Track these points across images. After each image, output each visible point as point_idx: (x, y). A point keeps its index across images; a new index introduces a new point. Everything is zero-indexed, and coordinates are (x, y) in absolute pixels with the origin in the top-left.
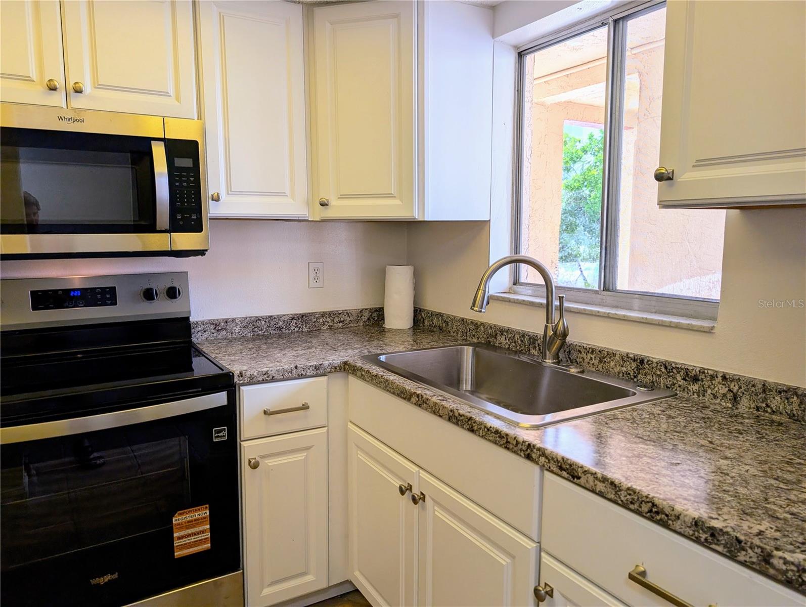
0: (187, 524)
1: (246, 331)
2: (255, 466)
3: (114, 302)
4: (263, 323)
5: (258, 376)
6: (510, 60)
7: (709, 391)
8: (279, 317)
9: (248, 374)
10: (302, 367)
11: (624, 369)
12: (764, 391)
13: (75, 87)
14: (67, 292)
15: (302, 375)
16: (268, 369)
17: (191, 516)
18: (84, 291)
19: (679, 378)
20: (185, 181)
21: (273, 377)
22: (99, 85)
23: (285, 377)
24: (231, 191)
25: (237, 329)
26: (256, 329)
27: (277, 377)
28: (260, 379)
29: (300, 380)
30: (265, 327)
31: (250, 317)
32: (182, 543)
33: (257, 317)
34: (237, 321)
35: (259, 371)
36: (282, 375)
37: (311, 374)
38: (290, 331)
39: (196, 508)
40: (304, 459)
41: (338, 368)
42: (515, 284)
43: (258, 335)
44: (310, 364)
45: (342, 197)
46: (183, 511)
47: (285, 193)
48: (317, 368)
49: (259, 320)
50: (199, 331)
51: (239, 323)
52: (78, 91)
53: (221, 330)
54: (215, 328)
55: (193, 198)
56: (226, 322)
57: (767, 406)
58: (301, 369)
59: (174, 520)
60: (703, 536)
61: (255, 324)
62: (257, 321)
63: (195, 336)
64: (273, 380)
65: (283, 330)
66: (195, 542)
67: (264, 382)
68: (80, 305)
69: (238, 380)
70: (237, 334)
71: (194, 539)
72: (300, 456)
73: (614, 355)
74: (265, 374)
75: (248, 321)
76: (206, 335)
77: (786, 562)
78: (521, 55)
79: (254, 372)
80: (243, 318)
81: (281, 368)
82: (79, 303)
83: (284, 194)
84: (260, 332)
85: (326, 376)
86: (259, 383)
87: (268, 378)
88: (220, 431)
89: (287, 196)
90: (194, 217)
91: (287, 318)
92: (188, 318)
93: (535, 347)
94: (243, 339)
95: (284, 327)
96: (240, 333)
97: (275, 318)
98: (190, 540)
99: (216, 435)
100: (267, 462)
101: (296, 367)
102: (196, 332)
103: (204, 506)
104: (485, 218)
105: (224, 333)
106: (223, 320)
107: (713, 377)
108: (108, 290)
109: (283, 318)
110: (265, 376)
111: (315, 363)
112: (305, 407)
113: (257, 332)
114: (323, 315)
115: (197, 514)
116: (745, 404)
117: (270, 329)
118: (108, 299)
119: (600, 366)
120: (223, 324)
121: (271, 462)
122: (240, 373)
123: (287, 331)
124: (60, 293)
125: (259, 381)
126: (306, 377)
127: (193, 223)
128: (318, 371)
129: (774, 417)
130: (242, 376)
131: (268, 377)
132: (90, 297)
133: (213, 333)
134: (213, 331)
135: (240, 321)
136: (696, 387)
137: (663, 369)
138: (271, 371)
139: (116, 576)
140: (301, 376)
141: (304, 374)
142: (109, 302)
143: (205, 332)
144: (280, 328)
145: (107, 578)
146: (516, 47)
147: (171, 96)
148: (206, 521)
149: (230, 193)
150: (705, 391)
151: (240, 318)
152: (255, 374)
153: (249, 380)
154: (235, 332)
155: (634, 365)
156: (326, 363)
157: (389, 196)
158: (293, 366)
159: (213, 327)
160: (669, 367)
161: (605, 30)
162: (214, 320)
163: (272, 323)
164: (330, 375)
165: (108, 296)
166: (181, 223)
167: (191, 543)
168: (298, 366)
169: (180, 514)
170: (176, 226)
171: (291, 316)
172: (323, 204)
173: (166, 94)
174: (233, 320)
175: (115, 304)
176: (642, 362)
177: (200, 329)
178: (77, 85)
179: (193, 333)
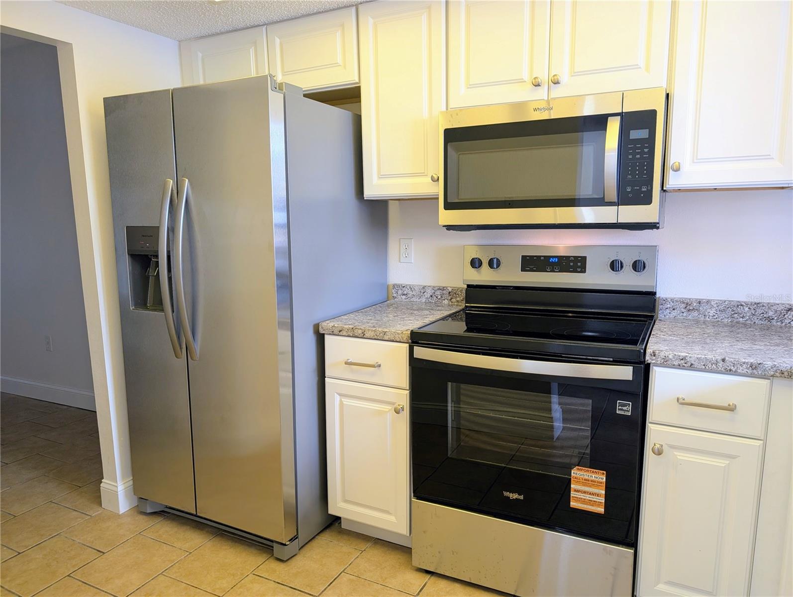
0: (583, 481)
1: (723, 315)
2: (659, 453)
3: (583, 270)
4: (747, 309)
5: (674, 359)
8: (770, 306)
9: (662, 354)
10: (731, 362)
13: (554, 79)
14: (547, 258)
15: (730, 370)
16: (687, 355)
17: (588, 476)
18: (560, 258)
20: (638, 153)
21: (692, 364)
22: (575, 73)
23: (707, 367)
24: (697, 159)
25: (712, 312)
26: (736, 315)
27: (696, 364)
28: (676, 363)
29: (728, 376)
30: (748, 314)
31: (730, 301)
32: (577, 496)
33: (738, 302)
34: (712, 303)
35: (675, 355)
36: (704, 365)
37: (743, 372)
38: (784, 324)
39: (594, 470)
40: (725, 467)
41: (786, 374)
43: (738, 323)
44: (744, 360)
46: (581, 468)
47: (769, 155)
48: (752, 366)
49: (741, 305)
50: (667, 308)
51: (715, 306)
52: (557, 83)
53: (692, 310)
54: (686, 307)
55: (645, 170)
56: (700, 303)
58: (731, 363)
59: (572, 472)
61: (735, 309)
62: (738, 306)
63: (663, 313)
64: (691, 367)
65: (774, 322)
66: (589, 500)
67: (679, 367)
68: (556, 270)
69: (650, 359)
70: (711, 318)
71: (589, 497)
72: (722, 463)
74: (682, 359)
75: (727, 305)
76: (674, 313)
79: (670, 354)
80: (721, 301)
81: (703, 356)
82: (556, 269)
83: (769, 157)
84: (741, 319)
85: (769, 379)
86: (673, 367)
87: (686, 365)
88: (625, 405)
89: (773, 158)
90: (644, 189)
91: (780, 308)
92: (654, 294)
94: (716, 324)
95: (776, 318)
96: (715, 317)
97: (763, 306)
98: (585, 496)
99: (620, 407)
100: (676, 453)
101: (723, 360)
102: (664, 308)
103: (602, 472)
105: (696, 314)
106: (696, 300)
108: (579, 259)
109: (775, 308)
110: (682, 362)
111: (752, 361)
112: (731, 409)
113: (737, 318)
115: (594, 476)
117: (755, 318)
118: (579, 267)
120: (695, 304)
121: (681, 456)
122: (654, 352)
123: (779, 324)
124: (542, 258)
125: (674, 365)
126: (736, 373)
127: (642, 195)
128: (755, 371)
130: (654, 355)
131: (686, 363)
132: (564, 264)
133: (683, 313)
134: (683, 310)
135: (717, 303)
138: (690, 357)
139: (522, 497)
140: (729, 372)
141: (734, 370)
142: (579, 270)
143: (674, 309)
144: (770, 319)
145: (515, 496)
147: (640, 68)
148: (602, 486)
149: (695, 161)
151: (718, 300)
152: (670, 357)
153: (662, 361)
154: (709, 315)
156: (769, 363)
158: (719, 358)
159: (683, 305)
162: (687, 298)
163: (759, 311)
164: (775, 380)
165: (579, 264)
166: (630, 195)
167: (586, 501)
168: (727, 359)
169: (578, 469)
170: (624, 199)
171: (787, 306)
173: (636, 67)
174: (708, 302)
175: (585, 272)
177: (669, 306)
178: (555, 77)
179: (661, 310)
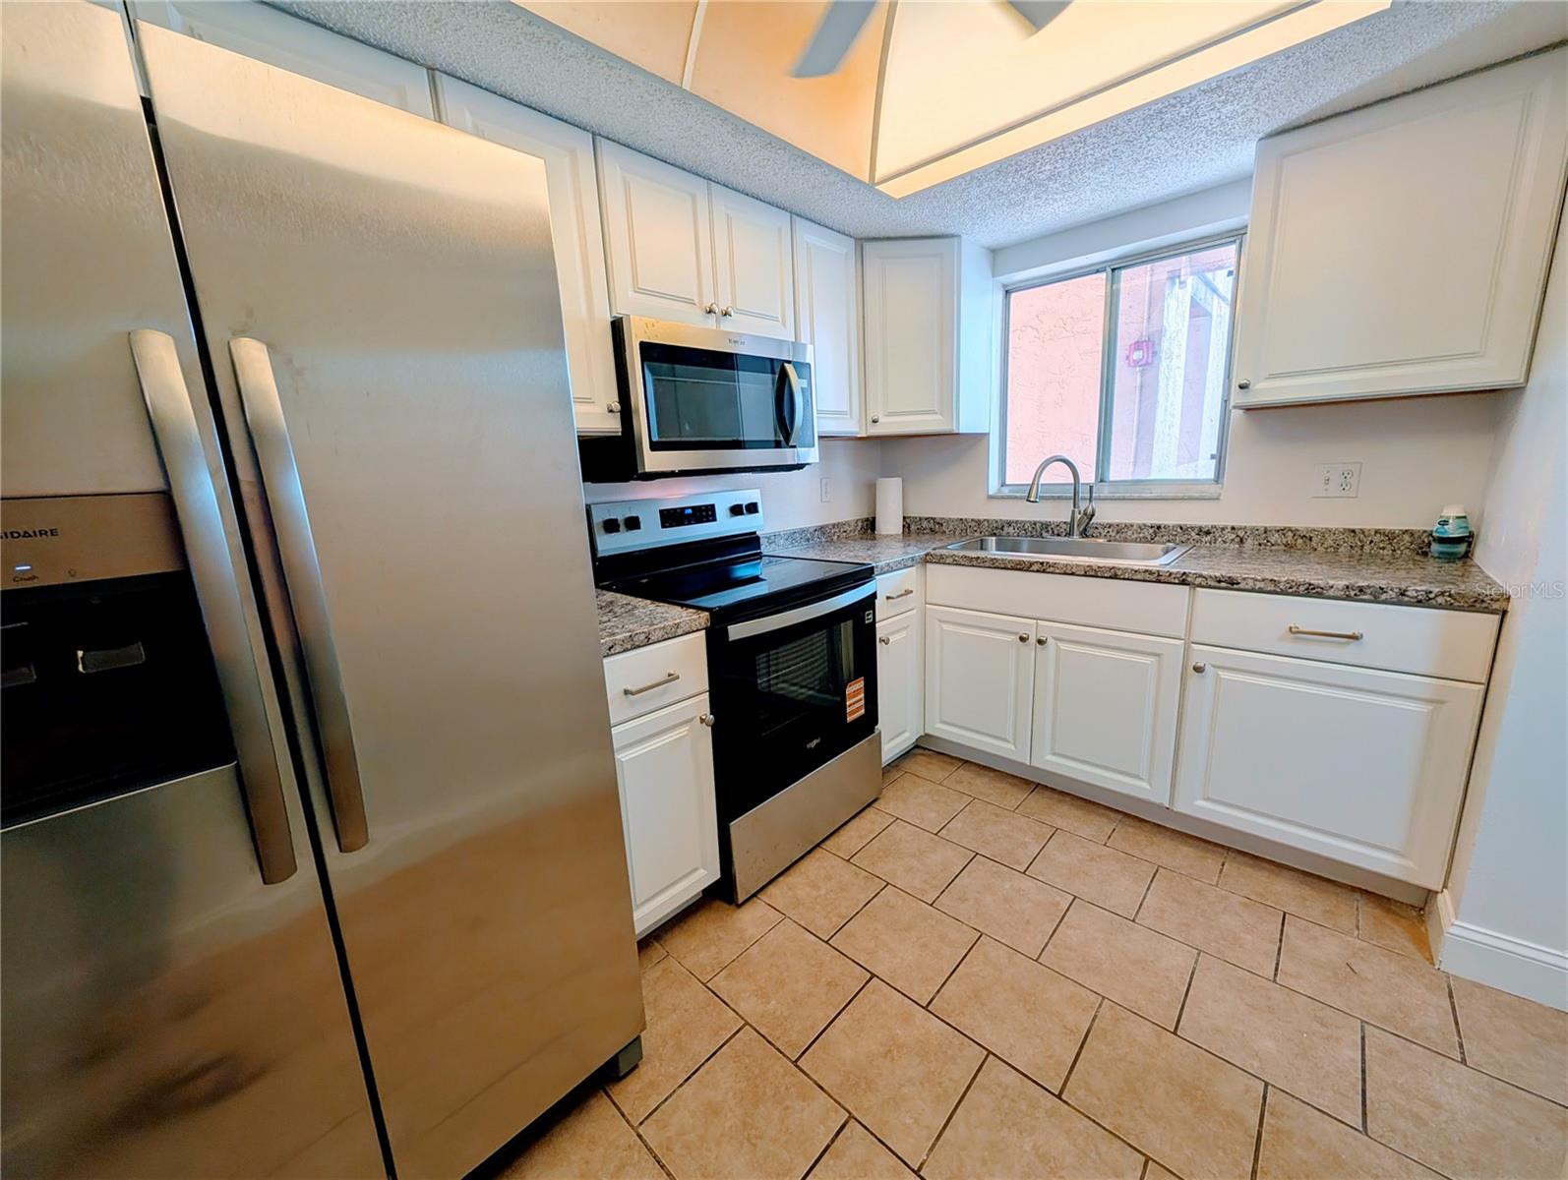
0: (853, 694)
1: (788, 543)
2: (886, 642)
3: (714, 518)
4: (798, 535)
6: (1000, 296)
7: (1220, 539)
9: (880, 566)
11: (1141, 535)
12: (1265, 532)
17: (855, 687)
19: (1193, 534)
22: (736, 309)
23: (898, 567)
25: (782, 542)
26: (794, 541)
27: (895, 567)
28: (886, 569)
29: (905, 570)
30: (799, 539)
32: (850, 710)
34: (781, 534)
35: (885, 563)
37: (910, 564)
38: (815, 542)
39: (858, 680)
42: (1002, 486)
45: (890, 414)
46: (851, 683)
47: (846, 412)
49: (795, 532)
51: (783, 536)
56: (775, 535)
57: (1268, 541)
58: (906, 560)
59: (846, 691)
60: (1352, 593)
61: (793, 536)
65: (810, 541)
66: (857, 708)
67: (888, 572)
68: (692, 523)
70: (782, 547)
71: (857, 706)
72: (904, 633)
73: (1132, 526)
74: (888, 566)
75: (788, 534)
77: (1417, 591)
78: (1007, 293)
79: (882, 564)
83: (846, 414)
84: (796, 544)
87: (890, 569)
88: (868, 616)
91: (812, 530)
93: (1048, 531)
95: (811, 539)
96: (784, 546)
97: (805, 531)
98: (854, 707)
100: (889, 638)
103: (862, 678)
104: (987, 431)
107: (1223, 529)
108: (709, 507)
109: (809, 530)
112: (907, 593)
113: (794, 544)
114: (834, 525)
115: (858, 685)
116: (1249, 543)
117: (802, 540)
118: (710, 516)
119: (1117, 537)
120: (772, 538)
128: (913, 562)
129: (1273, 548)
133: (767, 547)
134: (767, 545)
136: (1209, 538)
137: (1179, 530)
138: (891, 563)
139: (819, 740)
140: (905, 567)
141: (907, 565)
142: (711, 519)
144: (808, 540)
145: (815, 742)
146: (1004, 286)
148: (862, 691)
150: (1216, 539)
152: (883, 566)
153: (880, 570)
154: (781, 545)
155: (1151, 531)
156: (916, 555)
157: (934, 412)
159: (766, 540)
160: (1184, 528)
161: (1103, 275)
163: (803, 535)
165: (710, 513)
167: (855, 710)
169: (850, 686)
171: (814, 528)
172: (875, 421)
173: (776, 319)
175: (715, 520)
176: (1159, 527)
